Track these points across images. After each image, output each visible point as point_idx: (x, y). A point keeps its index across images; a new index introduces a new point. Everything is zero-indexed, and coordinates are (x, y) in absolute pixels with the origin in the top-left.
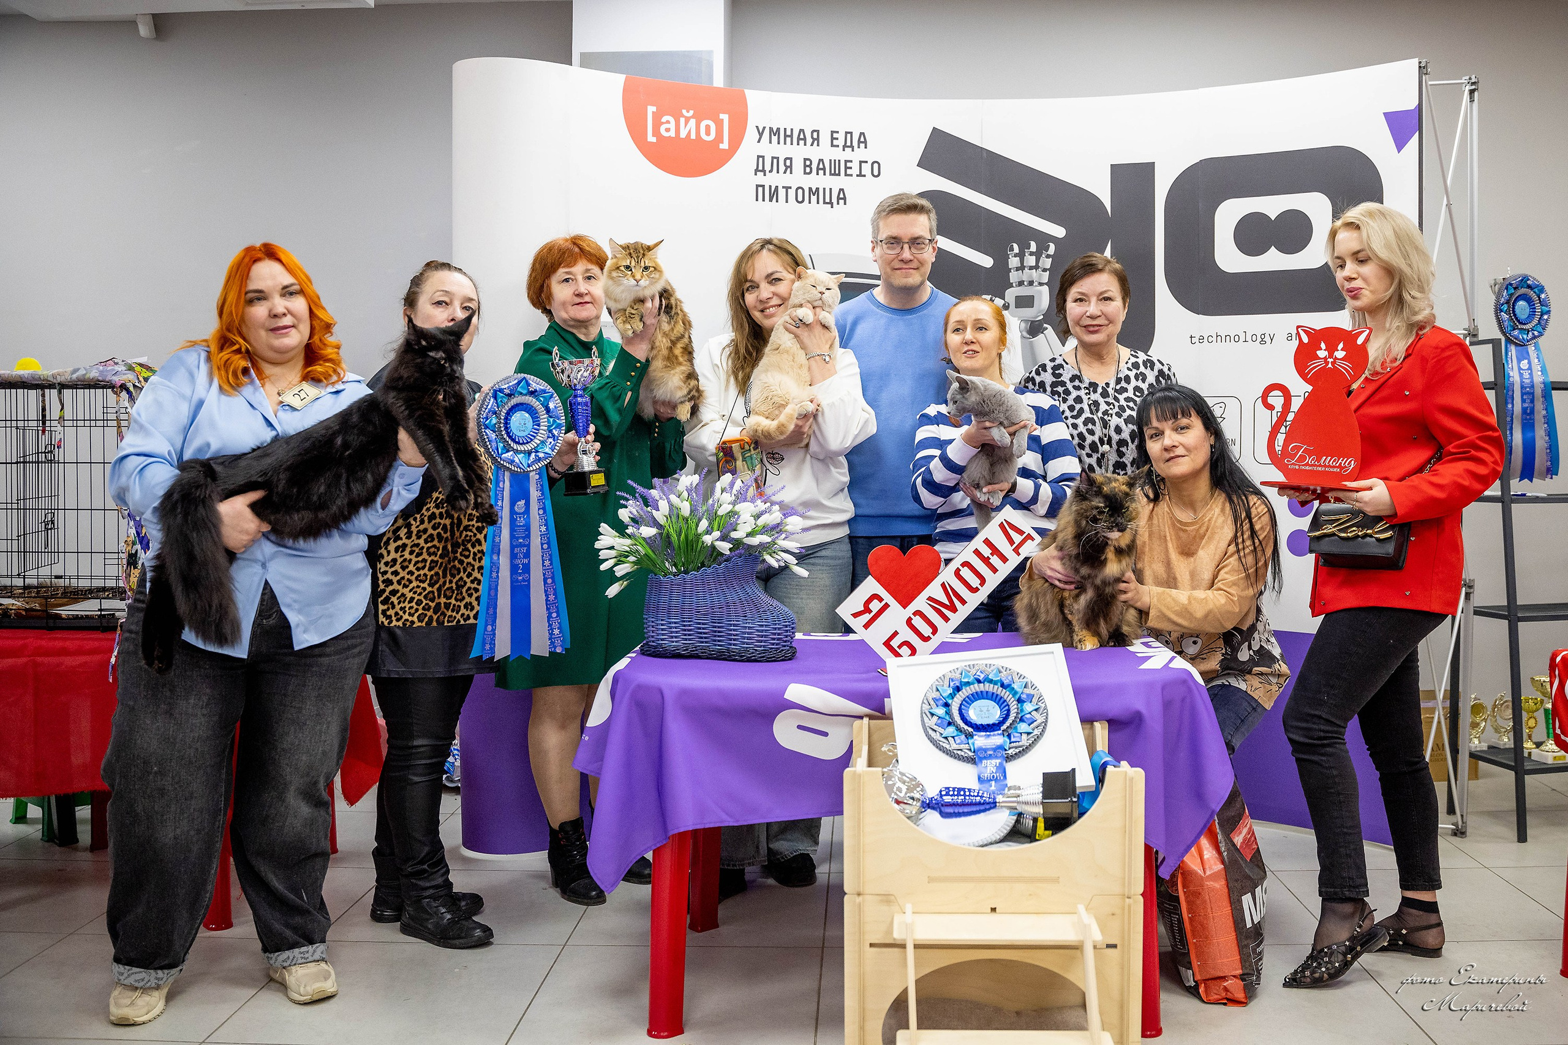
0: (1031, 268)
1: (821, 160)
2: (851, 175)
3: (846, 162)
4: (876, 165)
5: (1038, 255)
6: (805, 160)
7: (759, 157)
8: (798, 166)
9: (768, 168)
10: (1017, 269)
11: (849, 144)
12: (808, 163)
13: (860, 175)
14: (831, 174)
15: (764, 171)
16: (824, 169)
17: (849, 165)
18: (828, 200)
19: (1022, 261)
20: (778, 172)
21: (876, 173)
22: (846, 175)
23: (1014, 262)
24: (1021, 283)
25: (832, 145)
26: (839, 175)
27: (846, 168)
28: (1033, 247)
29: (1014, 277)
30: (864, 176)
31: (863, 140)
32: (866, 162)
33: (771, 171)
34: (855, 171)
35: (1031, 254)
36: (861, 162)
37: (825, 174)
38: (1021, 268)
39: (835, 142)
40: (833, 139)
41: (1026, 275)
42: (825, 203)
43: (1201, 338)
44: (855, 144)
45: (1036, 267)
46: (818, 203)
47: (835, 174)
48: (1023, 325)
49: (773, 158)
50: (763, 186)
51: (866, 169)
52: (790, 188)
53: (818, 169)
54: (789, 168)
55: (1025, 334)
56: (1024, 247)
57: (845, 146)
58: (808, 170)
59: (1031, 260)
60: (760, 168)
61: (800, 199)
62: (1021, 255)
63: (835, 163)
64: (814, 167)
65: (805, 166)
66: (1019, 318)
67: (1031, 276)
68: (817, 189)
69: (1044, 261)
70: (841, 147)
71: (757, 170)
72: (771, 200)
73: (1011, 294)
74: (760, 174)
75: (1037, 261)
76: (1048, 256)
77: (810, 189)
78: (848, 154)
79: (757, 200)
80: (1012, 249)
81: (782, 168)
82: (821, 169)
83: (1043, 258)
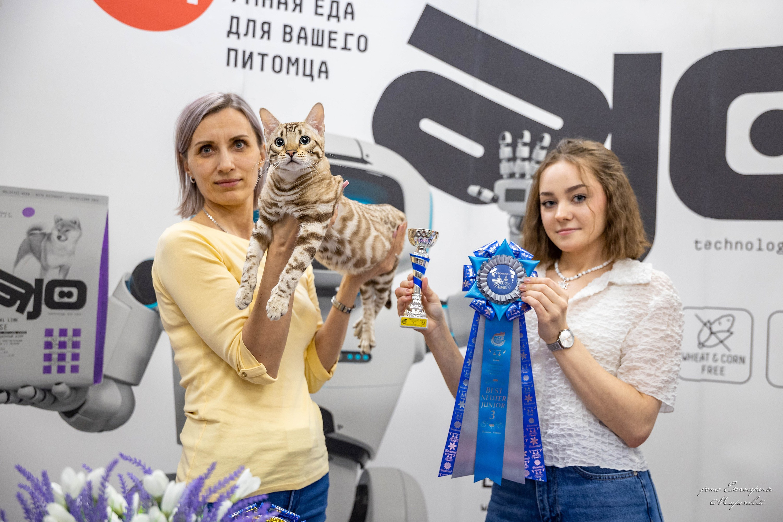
0: (524, 159)
1: (303, 29)
2: (335, 48)
3: (331, 33)
4: (362, 40)
5: (532, 146)
6: (285, 26)
7: (233, 18)
8: (277, 32)
9: (242, 31)
10: (509, 160)
11: (334, 13)
12: (288, 30)
13: (345, 48)
14: (313, 44)
15: (237, 33)
16: (306, 38)
17: (333, 36)
18: (308, 72)
19: (514, 151)
20: (254, 36)
21: (362, 47)
22: (330, 46)
23: (505, 152)
24: (512, 175)
25: (316, 13)
26: (322, 45)
27: (330, 39)
28: (527, 136)
29: (505, 168)
30: (349, 49)
31: (350, 12)
32: (352, 35)
33: (246, 34)
34: (339, 43)
35: (525, 144)
36: (347, 35)
37: (306, 43)
38: (513, 159)
39: (320, 10)
40: (317, 6)
41: (518, 167)
42: (304, 75)
43: (708, 245)
44: (341, 14)
45: (530, 159)
46: (297, 74)
47: (317, 45)
48: (513, 220)
49: (249, 21)
50: (236, 51)
51: (352, 42)
52: (267, 55)
53: (299, 37)
54: (266, 33)
55: (515, 230)
56: (517, 136)
57: (330, 16)
58: (288, 37)
59: (524, 151)
60: (234, 30)
61: (277, 68)
62: (514, 145)
63: (318, 33)
64: (295, 34)
65: (285, 33)
66: (509, 212)
67: (523, 168)
68: (297, 60)
69: (538, 154)
70: (326, 17)
71: (229, 32)
72: (244, 65)
73: (501, 186)
74: (233, 37)
75: (531, 152)
76: (543, 148)
77: (289, 59)
78: (333, 24)
79: (228, 64)
80: (504, 138)
81: (259, 32)
82: (302, 37)
83: (537, 150)
